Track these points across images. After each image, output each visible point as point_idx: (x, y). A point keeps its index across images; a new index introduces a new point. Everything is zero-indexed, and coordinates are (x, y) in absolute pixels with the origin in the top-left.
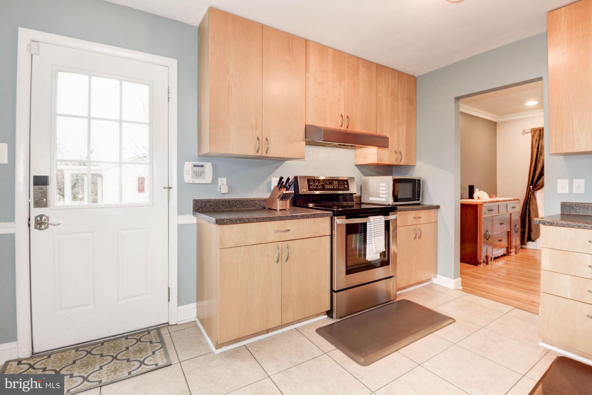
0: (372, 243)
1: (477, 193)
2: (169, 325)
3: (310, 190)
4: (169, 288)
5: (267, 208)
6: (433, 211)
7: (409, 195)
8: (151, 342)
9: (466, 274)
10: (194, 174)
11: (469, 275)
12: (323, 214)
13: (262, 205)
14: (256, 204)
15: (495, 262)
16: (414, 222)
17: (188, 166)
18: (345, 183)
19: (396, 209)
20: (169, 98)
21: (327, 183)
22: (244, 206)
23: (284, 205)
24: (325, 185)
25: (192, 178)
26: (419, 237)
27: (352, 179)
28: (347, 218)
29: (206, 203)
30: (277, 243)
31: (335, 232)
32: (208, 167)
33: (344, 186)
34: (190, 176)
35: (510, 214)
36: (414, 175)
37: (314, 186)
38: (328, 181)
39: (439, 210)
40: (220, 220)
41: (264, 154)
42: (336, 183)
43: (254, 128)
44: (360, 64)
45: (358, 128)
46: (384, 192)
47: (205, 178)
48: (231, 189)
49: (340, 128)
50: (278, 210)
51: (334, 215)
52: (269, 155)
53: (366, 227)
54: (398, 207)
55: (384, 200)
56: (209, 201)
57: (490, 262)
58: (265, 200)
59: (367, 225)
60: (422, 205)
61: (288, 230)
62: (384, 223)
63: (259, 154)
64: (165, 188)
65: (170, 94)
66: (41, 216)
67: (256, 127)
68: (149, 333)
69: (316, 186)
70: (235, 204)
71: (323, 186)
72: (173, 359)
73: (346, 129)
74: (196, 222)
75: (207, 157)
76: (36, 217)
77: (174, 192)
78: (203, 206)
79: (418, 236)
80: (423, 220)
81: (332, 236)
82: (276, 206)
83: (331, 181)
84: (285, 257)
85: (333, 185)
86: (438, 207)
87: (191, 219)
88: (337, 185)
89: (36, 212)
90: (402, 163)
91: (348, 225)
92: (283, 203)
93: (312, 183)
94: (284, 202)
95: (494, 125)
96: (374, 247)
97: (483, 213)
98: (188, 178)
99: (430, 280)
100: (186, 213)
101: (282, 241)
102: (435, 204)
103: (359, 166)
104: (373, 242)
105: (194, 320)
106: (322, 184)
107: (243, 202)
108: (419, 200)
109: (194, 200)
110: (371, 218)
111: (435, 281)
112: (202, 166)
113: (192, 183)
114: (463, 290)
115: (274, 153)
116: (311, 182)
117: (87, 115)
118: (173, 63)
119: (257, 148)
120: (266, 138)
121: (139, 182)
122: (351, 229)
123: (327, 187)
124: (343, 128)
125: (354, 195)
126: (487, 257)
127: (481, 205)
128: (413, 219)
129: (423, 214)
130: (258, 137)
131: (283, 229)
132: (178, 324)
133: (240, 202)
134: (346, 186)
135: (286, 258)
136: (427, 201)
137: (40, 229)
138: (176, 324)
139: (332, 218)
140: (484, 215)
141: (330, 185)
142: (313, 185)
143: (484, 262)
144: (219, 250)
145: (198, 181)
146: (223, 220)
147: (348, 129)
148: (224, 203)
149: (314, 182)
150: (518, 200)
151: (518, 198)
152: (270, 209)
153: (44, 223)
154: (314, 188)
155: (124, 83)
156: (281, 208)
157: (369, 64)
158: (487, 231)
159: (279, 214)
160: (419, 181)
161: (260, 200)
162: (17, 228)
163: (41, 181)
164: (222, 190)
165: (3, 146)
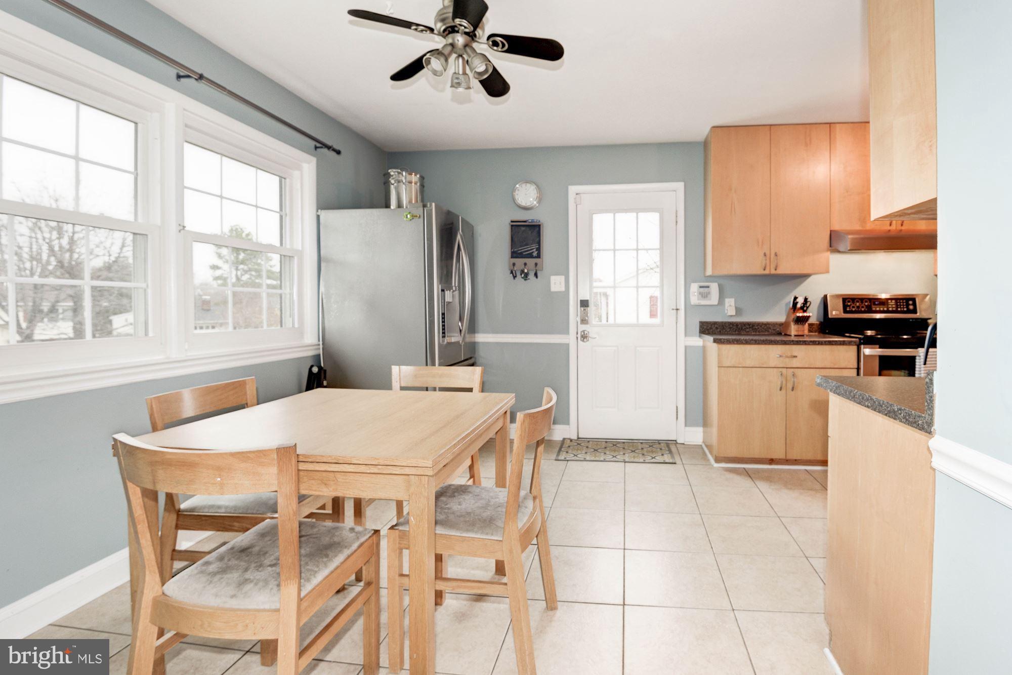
2: (677, 443)
3: (845, 311)
4: (677, 407)
5: (783, 334)
8: (661, 449)
10: (700, 296)
12: (844, 341)
13: (778, 329)
14: (770, 328)
17: (694, 287)
18: (910, 302)
20: (677, 222)
21: (876, 303)
22: (755, 330)
23: (800, 329)
24: (873, 306)
25: (698, 299)
27: (924, 295)
28: (881, 348)
29: (711, 326)
30: (781, 370)
31: (864, 363)
32: (714, 287)
33: (907, 307)
34: (696, 297)
37: (853, 307)
40: (717, 339)
41: (773, 272)
42: (893, 303)
43: (760, 243)
47: (710, 299)
48: (739, 311)
49: (889, 228)
50: (793, 336)
51: (863, 344)
52: (780, 271)
56: (715, 323)
58: (781, 324)
59: (917, 361)
61: (795, 356)
63: (767, 272)
64: (673, 309)
65: (678, 218)
66: (584, 331)
67: (762, 242)
68: (660, 443)
69: (856, 307)
70: (744, 328)
71: (869, 307)
72: (678, 460)
73: (900, 228)
74: (702, 345)
75: (712, 278)
76: (581, 332)
77: (682, 313)
78: (708, 328)
81: (858, 369)
82: (791, 332)
83: (884, 301)
84: (790, 386)
85: (886, 306)
87: (697, 341)
88: (894, 306)
89: (582, 327)
91: (882, 358)
92: (799, 328)
93: (849, 304)
94: (801, 326)
98: (694, 300)
100: (692, 336)
101: (787, 368)
105: (701, 444)
106: (866, 304)
107: (754, 326)
109: (700, 322)
112: (708, 287)
113: (697, 304)
115: (784, 269)
116: (849, 302)
117: (612, 248)
118: (680, 187)
119: (764, 265)
120: (776, 253)
121: (650, 303)
123: (876, 308)
124: (893, 227)
130: (765, 253)
131: (789, 354)
132: (685, 443)
133: (750, 325)
134: (911, 307)
137: (583, 341)
138: (684, 444)
139: (858, 347)
141: (881, 306)
142: (851, 306)
144: (717, 368)
145: (704, 302)
146: (720, 339)
147: (903, 228)
148: (731, 326)
149: (853, 302)
152: (786, 335)
153: (586, 337)
154: (854, 309)
155: (639, 214)
156: (796, 334)
159: (793, 338)
161: (775, 324)
162: (571, 339)
163: (584, 304)
164: (729, 312)
165: (562, 278)
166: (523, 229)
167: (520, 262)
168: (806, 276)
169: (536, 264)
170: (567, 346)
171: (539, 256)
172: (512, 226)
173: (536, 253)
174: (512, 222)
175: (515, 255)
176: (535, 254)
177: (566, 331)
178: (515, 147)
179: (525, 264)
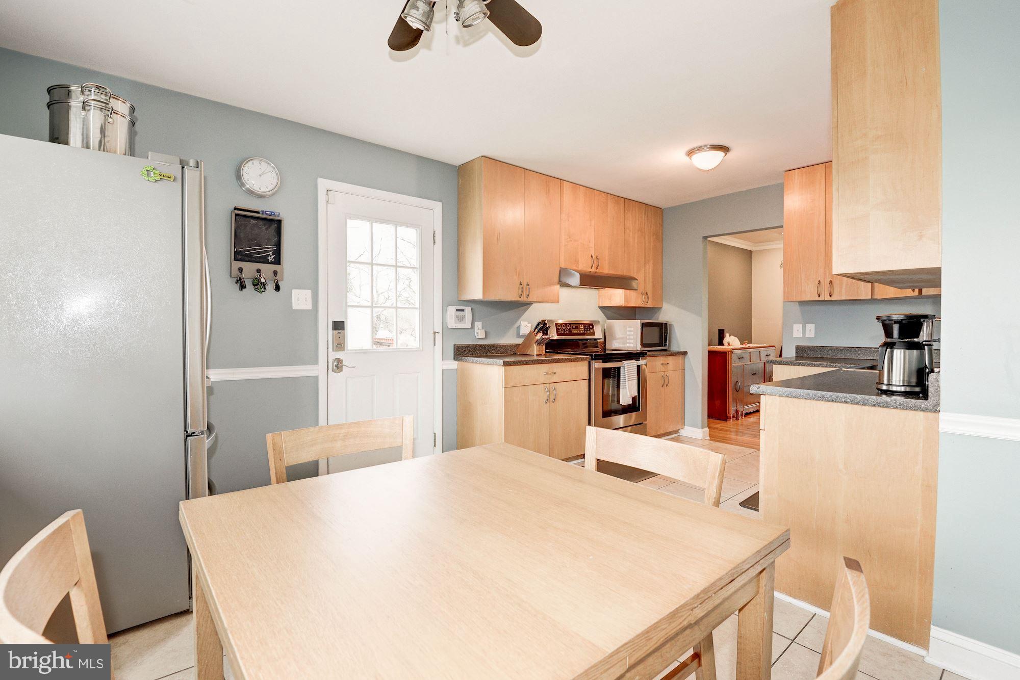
0: (626, 388)
1: (728, 339)
3: (558, 334)
4: (435, 434)
5: (518, 354)
6: (680, 358)
7: (657, 341)
9: (714, 428)
10: (457, 319)
11: (717, 429)
15: (747, 418)
16: (662, 368)
17: (452, 310)
18: (591, 326)
19: (646, 354)
20: (435, 242)
21: (574, 327)
22: (498, 352)
23: (539, 350)
24: (572, 330)
25: (455, 323)
26: (667, 385)
27: (597, 322)
28: (603, 362)
29: (463, 348)
30: (546, 385)
31: (593, 376)
32: (468, 310)
33: (589, 330)
34: (453, 320)
35: (763, 363)
36: (661, 318)
37: (562, 330)
38: (575, 325)
39: (687, 356)
40: (506, 363)
41: (526, 299)
42: (582, 327)
43: (517, 273)
44: (609, 200)
45: (606, 269)
46: (632, 337)
47: (465, 323)
48: (486, 334)
49: (590, 270)
50: (535, 355)
51: (592, 359)
52: (529, 299)
53: (620, 371)
54: (648, 353)
55: (632, 345)
56: (468, 346)
57: (740, 418)
58: (516, 346)
59: (621, 370)
60: (670, 351)
61: (555, 373)
62: (636, 368)
63: (522, 299)
64: (431, 333)
65: (437, 238)
66: (337, 360)
67: (519, 272)
70: (490, 350)
71: (570, 330)
73: (595, 271)
74: (456, 368)
75: (466, 302)
76: (334, 361)
77: (439, 337)
78: (461, 351)
79: (666, 382)
80: (671, 367)
81: (589, 380)
83: (578, 325)
85: (579, 330)
86: (685, 353)
87: (454, 365)
88: (583, 329)
89: (335, 355)
90: (648, 306)
91: (605, 370)
92: (538, 348)
94: (541, 347)
95: (748, 254)
96: (628, 391)
97: (732, 361)
98: (452, 323)
99: (677, 432)
100: (447, 359)
101: (550, 383)
102: (682, 350)
103: (602, 308)
104: (627, 386)
106: (569, 328)
107: (497, 348)
108: (665, 345)
109: (454, 345)
110: (625, 363)
111: (682, 433)
112: (463, 310)
113: (454, 327)
114: (711, 440)
115: (532, 298)
116: (559, 326)
117: (369, 261)
118: (438, 207)
119: (520, 293)
120: (527, 283)
122: (607, 373)
123: (574, 331)
124: (593, 270)
125: (599, 341)
126: (737, 411)
127: (731, 351)
128: (661, 366)
129: (671, 360)
130: (520, 282)
131: (550, 372)
133: (494, 347)
134: (591, 330)
135: (553, 398)
136: (674, 348)
137: (336, 372)
139: (589, 362)
140: (734, 364)
141: (577, 330)
143: (733, 417)
144: (504, 389)
145: (460, 326)
147: (597, 271)
148: (480, 349)
149: (561, 327)
150: (774, 346)
151: (773, 345)
152: (523, 354)
153: (340, 367)
155: (398, 228)
156: (538, 353)
157: (617, 198)
158: (737, 382)
159: (535, 358)
160: (666, 324)
161: (511, 346)
162: (319, 370)
163: (339, 326)
164: (479, 335)
165: (308, 293)
166: (253, 221)
167: (250, 268)
168: (529, 304)
169: (275, 273)
170: (316, 379)
171: (278, 261)
172: (237, 215)
173: (273, 257)
174: (235, 209)
175: (239, 257)
176: (271, 258)
177: (315, 361)
178: (243, 107)
179: (259, 271)
